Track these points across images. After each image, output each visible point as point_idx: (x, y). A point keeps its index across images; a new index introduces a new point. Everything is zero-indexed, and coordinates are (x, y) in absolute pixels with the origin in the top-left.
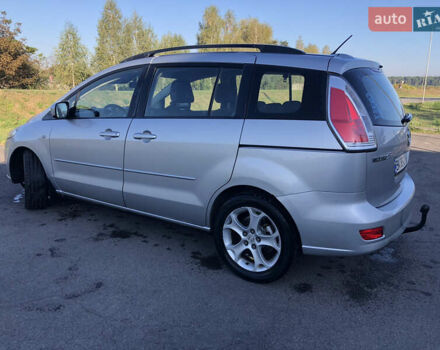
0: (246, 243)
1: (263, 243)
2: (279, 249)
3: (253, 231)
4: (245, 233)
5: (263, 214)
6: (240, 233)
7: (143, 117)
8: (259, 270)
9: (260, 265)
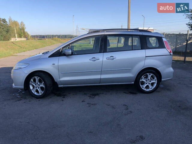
0: (147, 83)
1: (152, 82)
2: (156, 82)
3: (149, 80)
4: (146, 81)
5: (152, 74)
6: (145, 81)
7: (106, 52)
8: (151, 90)
9: (151, 88)
